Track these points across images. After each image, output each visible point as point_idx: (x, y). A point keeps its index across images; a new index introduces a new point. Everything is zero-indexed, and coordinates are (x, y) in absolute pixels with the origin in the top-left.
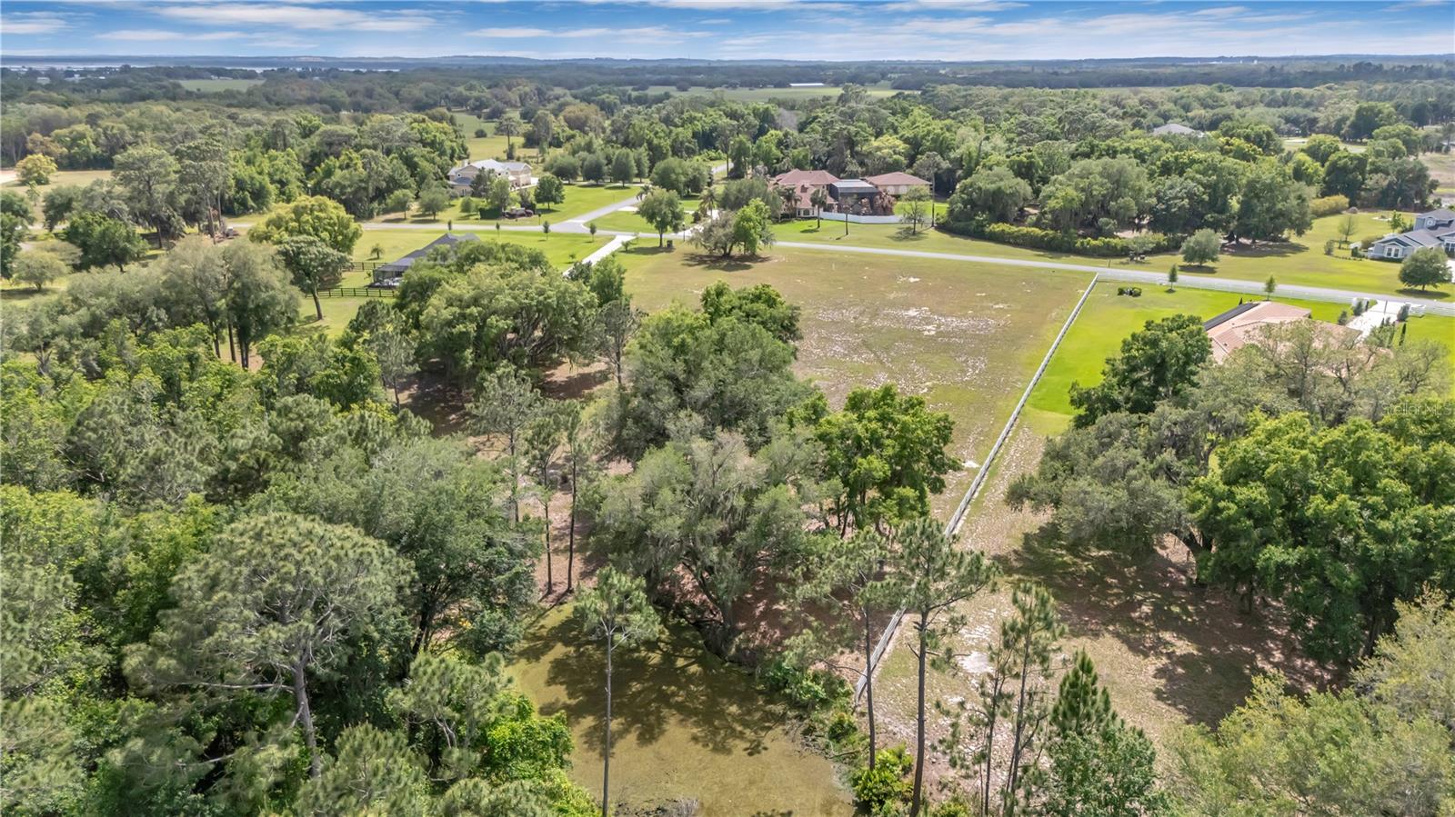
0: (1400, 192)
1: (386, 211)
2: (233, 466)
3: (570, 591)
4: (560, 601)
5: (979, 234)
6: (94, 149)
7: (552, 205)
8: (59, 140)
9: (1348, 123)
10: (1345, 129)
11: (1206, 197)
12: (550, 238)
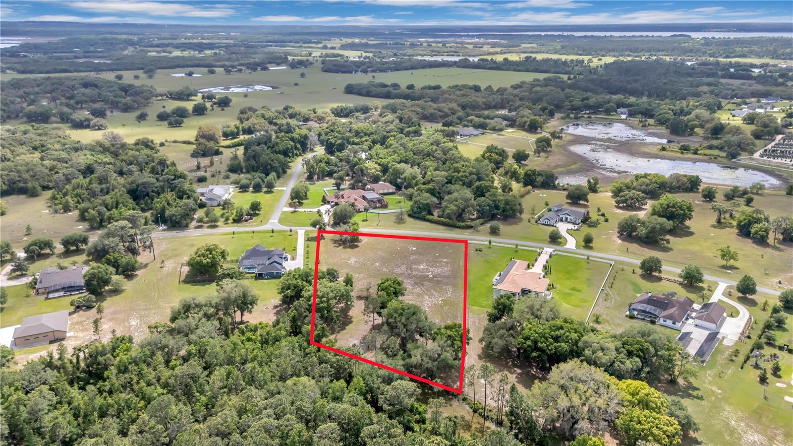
5: (424, 219)
7: (257, 212)
12: (274, 234)
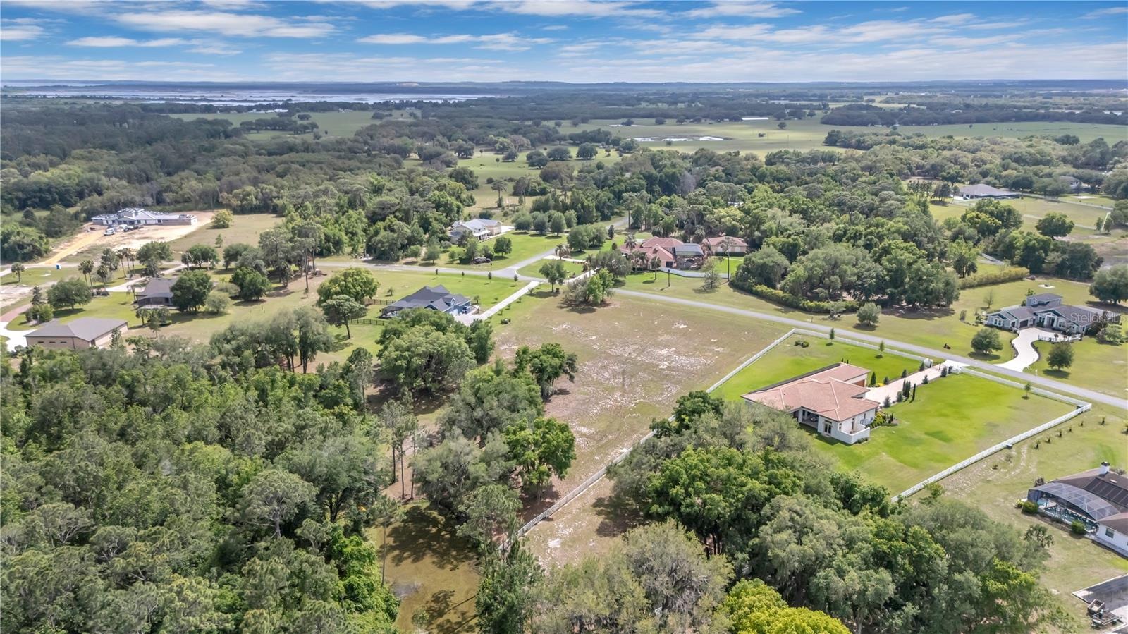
0: (1071, 267)
1: (407, 256)
2: (276, 439)
3: (412, 499)
4: (406, 503)
5: (750, 291)
6: (255, 202)
7: (504, 255)
8: (236, 196)
9: (1122, 186)
10: (1119, 191)
11: (887, 278)
12: (492, 282)
